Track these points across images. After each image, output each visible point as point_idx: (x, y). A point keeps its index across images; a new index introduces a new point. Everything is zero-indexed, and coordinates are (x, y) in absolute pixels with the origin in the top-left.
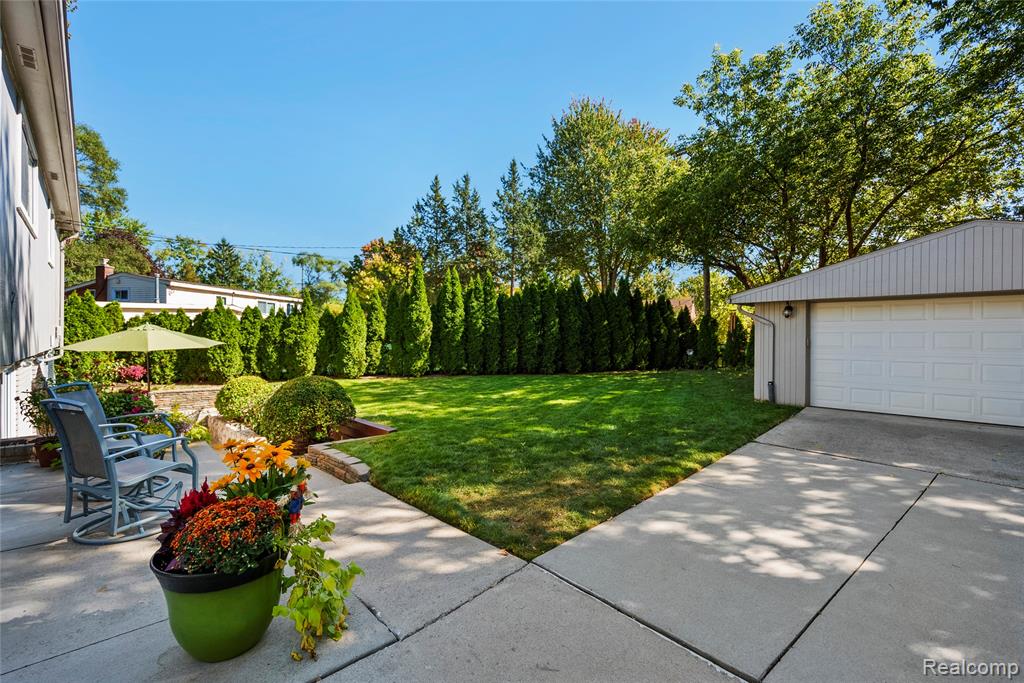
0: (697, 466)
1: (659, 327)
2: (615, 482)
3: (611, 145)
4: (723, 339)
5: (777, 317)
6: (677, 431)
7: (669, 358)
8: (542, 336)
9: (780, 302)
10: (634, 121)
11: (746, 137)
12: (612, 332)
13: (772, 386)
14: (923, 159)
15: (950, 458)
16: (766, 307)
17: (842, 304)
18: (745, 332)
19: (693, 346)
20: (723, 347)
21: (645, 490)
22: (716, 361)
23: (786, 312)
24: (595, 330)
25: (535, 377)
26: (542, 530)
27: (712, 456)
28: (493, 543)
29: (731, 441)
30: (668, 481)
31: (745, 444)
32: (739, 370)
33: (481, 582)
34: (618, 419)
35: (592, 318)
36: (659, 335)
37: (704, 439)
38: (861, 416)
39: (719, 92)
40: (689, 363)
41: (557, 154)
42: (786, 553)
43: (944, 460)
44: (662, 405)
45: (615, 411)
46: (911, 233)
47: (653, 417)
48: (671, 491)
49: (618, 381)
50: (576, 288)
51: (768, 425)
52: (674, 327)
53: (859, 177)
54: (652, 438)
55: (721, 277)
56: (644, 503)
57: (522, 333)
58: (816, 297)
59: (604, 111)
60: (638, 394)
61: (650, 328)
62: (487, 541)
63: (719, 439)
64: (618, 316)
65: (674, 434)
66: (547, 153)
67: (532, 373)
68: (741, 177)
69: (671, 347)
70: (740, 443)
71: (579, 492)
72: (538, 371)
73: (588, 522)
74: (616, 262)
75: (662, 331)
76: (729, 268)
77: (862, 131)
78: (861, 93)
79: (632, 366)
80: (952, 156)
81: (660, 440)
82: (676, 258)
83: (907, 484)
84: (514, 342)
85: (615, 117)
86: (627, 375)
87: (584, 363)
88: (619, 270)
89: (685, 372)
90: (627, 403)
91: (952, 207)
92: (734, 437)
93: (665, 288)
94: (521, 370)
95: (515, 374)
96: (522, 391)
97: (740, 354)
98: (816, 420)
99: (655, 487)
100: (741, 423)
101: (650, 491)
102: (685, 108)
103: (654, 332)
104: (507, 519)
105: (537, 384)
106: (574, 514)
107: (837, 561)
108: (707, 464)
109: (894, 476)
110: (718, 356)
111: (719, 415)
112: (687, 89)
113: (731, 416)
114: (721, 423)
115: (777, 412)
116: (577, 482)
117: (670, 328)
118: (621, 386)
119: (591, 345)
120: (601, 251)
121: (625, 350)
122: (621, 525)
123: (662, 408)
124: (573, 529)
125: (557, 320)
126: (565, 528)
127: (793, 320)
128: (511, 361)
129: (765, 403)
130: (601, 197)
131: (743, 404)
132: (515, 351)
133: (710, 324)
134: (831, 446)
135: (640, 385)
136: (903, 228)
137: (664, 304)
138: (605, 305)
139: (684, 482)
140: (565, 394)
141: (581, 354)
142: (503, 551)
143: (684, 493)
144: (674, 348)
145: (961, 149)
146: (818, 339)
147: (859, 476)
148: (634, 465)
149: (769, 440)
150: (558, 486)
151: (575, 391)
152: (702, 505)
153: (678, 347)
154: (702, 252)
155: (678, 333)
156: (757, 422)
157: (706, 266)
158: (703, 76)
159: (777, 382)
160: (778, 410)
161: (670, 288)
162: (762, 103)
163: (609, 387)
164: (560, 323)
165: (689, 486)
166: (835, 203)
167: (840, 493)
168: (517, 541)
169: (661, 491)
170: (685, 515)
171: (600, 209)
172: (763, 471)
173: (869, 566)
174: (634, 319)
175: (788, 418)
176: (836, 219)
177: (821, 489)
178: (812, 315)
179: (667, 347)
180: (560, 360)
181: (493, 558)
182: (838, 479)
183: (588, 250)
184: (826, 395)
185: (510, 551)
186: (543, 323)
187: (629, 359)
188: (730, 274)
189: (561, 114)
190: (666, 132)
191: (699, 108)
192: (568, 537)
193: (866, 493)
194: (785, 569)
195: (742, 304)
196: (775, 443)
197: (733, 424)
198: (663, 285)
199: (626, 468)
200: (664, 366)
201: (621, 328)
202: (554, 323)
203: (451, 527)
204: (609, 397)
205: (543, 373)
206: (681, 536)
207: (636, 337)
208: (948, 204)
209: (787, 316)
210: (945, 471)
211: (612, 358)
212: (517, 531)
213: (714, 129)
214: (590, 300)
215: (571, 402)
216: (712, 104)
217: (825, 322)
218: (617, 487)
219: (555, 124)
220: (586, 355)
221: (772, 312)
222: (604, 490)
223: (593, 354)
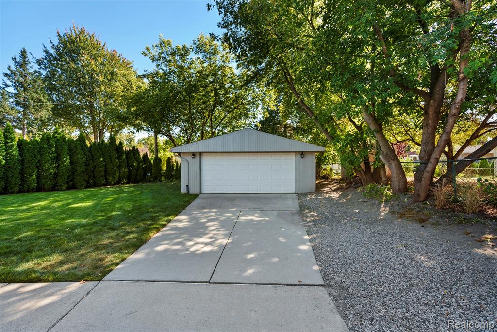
0: (166, 223)
1: (132, 162)
2: (132, 236)
3: (101, 60)
4: (164, 168)
5: (189, 158)
6: (153, 210)
7: (138, 178)
8: (57, 167)
9: (190, 152)
10: (114, 51)
11: (174, 80)
12: (106, 165)
13: (188, 186)
14: (232, 104)
15: (243, 205)
16: (185, 154)
18: (173, 165)
19: (150, 171)
20: (164, 171)
22: (161, 178)
23: (193, 156)
24: (94, 164)
25: (52, 193)
26: (102, 266)
27: (170, 218)
28: (71, 281)
29: (177, 210)
30: (156, 231)
31: (182, 211)
32: (171, 181)
33: (76, 299)
34: (120, 209)
35: (93, 156)
36: (133, 166)
37: (165, 212)
38: (218, 195)
39: (163, 55)
40: (148, 179)
41: (60, 55)
42: (207, 244)
44: (142, 200)
45: (117, 206)
46: (229, 129)
47: (139, 205)
48: (158, 234)
49: (112, 191)
50: (82, 139)
51: (189, 203)
52: (140, 162)
53: (214, 106)
54: (142, 215)
55: (162, 139)
56: (148, 242)
57: (40, 165)
58: (203, 151)
59: (95, 39)
60: (127, 196)
61: (128, 162)
62: (67, 281)
63: (171, 211)
64: (110, 156)
65: (151, 212)
66: (52, 51)
67: (49, 190)
68: (172, 96)
69: (139, 172)
70: (180, 211)
71: (115, 245)
72: (54, 188)
73: (125, 256)
74: (103, 126)
75: (135, 164)
76: (167, 136)
77: (215, 90)
78: (215, 75)
79: (118, 183)
80: (240, 104)
81: (146, 215)
82: (142, 128)
83: (234, 215)
84: (34, 171)
85: (102, 45)
86: (116, 187)
87: (88, 182)
88: (105, 130)
89: (148, 184)
90: (122, 201)
91: (239, 121)
92: (177, 209)
94: (40, 189)
95: (34, 192)
96: (47, 202)
97: (172, 174)
98: (204, 198)
99: (151, 234)
100: (178, 203)
101: (150, 236)
102: (147, 58)
103: (130, 164)
104: (76, 268)
105: (58, 197)
106: (117, 254)
107: (222, 242)
108: (169, 221)
109: (231, 214)
110: (162, 176)
111: (169, 201)
112: (148, 49)
113: (174, 200)
114: (171, 204)
115: (191, 197)
116: (112, 241)
117: (139, 163)
118: (115, 193)
119: (93, 172)
120: (93, 118)
121: (114, 174)
122: (142, 253)
123: (142, 201)
124: (118, 261)
125: (68, 157)
126: (114, 261)
127: (195, 159)
128: (31, 184)
129: (185, 194)
130: (93, 88)
131: (177, 196)
132: (34, 177)
133: (158, 161)
134: (211, 207)
135: (126, 191)
136: (227, 127)
137: (135, 151)
138: (101, 150)
139: (162, 230)
140: (82, 200)
141: (86, 178)
142: (82, 282)
143: (163, 234)
144: (141, 172)
145: (242, 103)
146: (204, 167)
147: (221, 215)
148: (138, 228)
149: (190, 208)
150: (102, 244)
151: (88, 198)
152: (173, 236)
153: (143, 172)
154: (155, 127)
155: (143, 165)
156: (185, 202)
157: (156, 133)
158: (156, 46)
159: (189, 185)
161: (133, 142)
162: (181, 67)
163: (108, 194)
164: (70, 159)
165: (165, 231)
166: (206, 114)
167: (217, 222)
168: (89, 275)
169: (155, 235)
170: (167, 242)
171: (92, 94)
172: (192, 219)
173: (229, 241)
174: (119, 157)
175: (195, 199)
176: (207, 120)
177: (212, 222)
178: (202, 157)
179: (137, 172)
180: (71, 181)
181: (76, 287)
182: (216, 217)
183: (84, 117)
184: (207, 189)
185: (86, 280)
186: (58, 158)
187: (117, 179)
188: (167, 138)
189: (64, 31)
190: (132, 62)
191: (153, 60)
192: (117, 264)
193: (225, 220)
194: (208, 249)
195: (175, 152)
196: (193, 209)
197: (176, 204)
198: (130, 140)
199: (134, 229)
200: (136, 182)
201: (111, 162)
202: (67, 160)
203: (35, 284)
204: (111, 199)
205: (58, 190)
206: (169, 249)
207: (119, 167)
209: (193, 158)
210: (243, 209)
211: (106, 179)
212: (85, 270)
213: (161, 72)
214: (91, 147)
215: (88, 204)
216: (159, 60)
217: (207, 160)
218: (133, 238)
219: (59, 35)
220: (89, 177)
221: (187, 156)
222: (127, 241)
223: (94, 177)
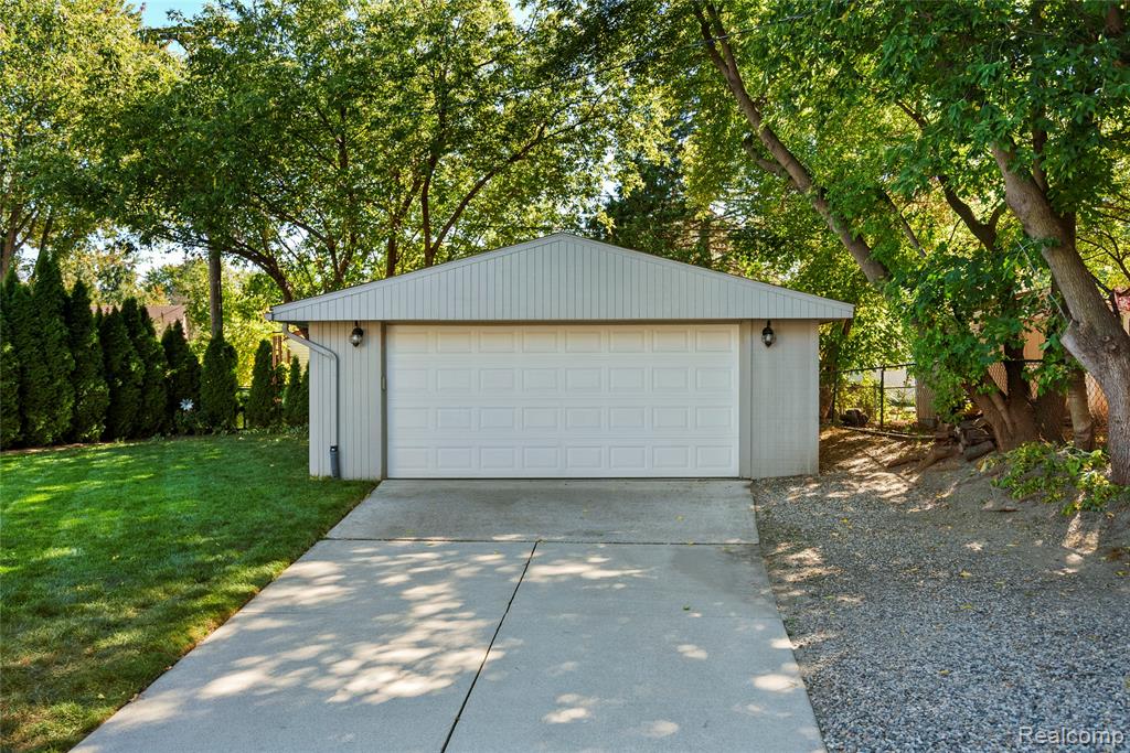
0: (252, 588)
1: (126, 358)
2: (122, 638)
4: (246, 380)
5: (342, 343)
6: (202, 540)
7: (148, 417)
9: (345, 322)
11: (284, 47)
12: (23, 369)
13: (336, 450)
14: (505, 139)
15: (546, 522)
16: (326, 328)
17: (468, 328)
18: (281, 370)
19: (192, 394)
20: (245, 394)
21: (183, 640)
22: (233, 419)
23: (355, 338)
27: (268, 569)
29: (296, 542)
30: (214, 619)
31: (313, 545)
32: (273, 432)
34: (78, 535)
36: (126, 373)
37: (249, 546)
40: (186, 425)
42: (408, 667)
43: (539, 526)
45: (68, 523)
46: (492, 234)
47: (149, 523)
48: (223, 632)
49: (48, 467)
51: (339, 512)
52: (156, 358)
53: (437, 148)
54: (161, 558)
55: (238, 272)
56: (184, 660)
58: (395, 317)
60: (104, 488)
61: (107, 359)
63: (274, 542)
64: (38, 335)
65: (198, 546)
68: (275, 110)
69: (150, 397)
70: (305, 543)
71: (58, 672)
73: (96, 714)
74: (12, 220)
75: (133, 367)
76: (258, 260)
77: (441, 86)
78: (438, 29)
79: (69, 437)
80: (534, 143)
81: (177, 559)
82: (162, 232)
83: (510, 559)
86: (62, 454)
88: (19, 237)
89: (183, 441)
90: (87, 504)
91: (531, 207)
92: (296, 535)
93: (119, 282)
97: (274, 404)
98: (397, 497)
99: (196, 632)
100: (300, 514)
101: (191, 639)
103: (117, 368)
106: (65, 707)
107: (463, 660)
108: (264, 582)
109: (498, 553)
110: (237, 410)
111: (264, 507)
113: (283, 504)
114: (273, 518)
115: (347, 492)
116: (45, 655)
117: (149, 363)
121: (53, 405)
123: (162, 506)
124: (70, 732)
126: (54, 735)
127: (364, 349)
129: (326, 481)
131: (296, 486)
133: (222, 354)
134: (422, 530)
135: (102, 470)
136: (483, 227)
137: (134, 316)
139: (237, 615)
143: (243, 631)
144: (158, 397)
145: (541, 139)
146: (398, 379)
147: (460, 559)
148: (145, 606)
149: (344, 534)
150: (8, 670)
152: (278, 639)
153: (164, 396)
154: (211, 228)
155: (164, 369)
156: (324, 509)
157: (216, 251)
159: (342, 448)
160: (349, 489)
161: (128, 281)
163: (33, 480)
165: (250, 618)
166: (407, 176)
167: (445, 585)
169: (209, 635)
170: (257, 660)
172: (350, 575)
173: (493, 655)
174: (74, 342)
175: (363, 498)
176: (408, 202)
177: (427, 584)
178: (389, 340)
179: (142, 396)
182: (441, 567)
184: (408, 462)
187: (65, 423)
188: (257, 269)
192: (66, 746)
193: (474, 579)
194: (411, 686)
195: (288, 323)
196: (355, 535)
197: (291, 517)
198: (115, 276)
199: (132, 613)
200: (137, 433)
201: (44, 359)
204: (42, 498)
206: (265, 688)
207: (76, 377)
208: (528, 203)
209: (356, 344)
210: (543, 538)
211: (25, 423)
213: (233, 17)
217: (408, 353)
218: (128, 646)
221: (334, 337)
222: (106, 656)
